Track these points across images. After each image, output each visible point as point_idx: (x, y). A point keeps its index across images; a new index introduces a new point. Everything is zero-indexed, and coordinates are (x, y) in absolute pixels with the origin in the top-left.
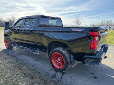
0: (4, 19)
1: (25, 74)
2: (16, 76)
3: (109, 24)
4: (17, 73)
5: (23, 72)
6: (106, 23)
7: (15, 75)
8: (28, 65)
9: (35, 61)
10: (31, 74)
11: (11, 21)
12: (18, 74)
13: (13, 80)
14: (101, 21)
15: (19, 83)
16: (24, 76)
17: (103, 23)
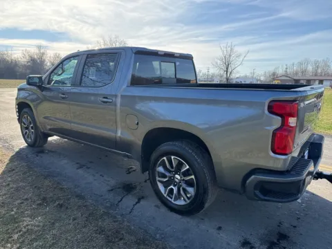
0: (16, 56)
1: (44, 199)
2: (22, 203)
3: (319, 71)
4: (26, 197)
5: (39, 195)
6: (310, 68)
7: (19, 201)
8: (56, 179)
9: (77, 169)
10: (59, 199)
11: (33, 60)
12: (27, 199)
13: (13, 211)
14: (296, 63)
15: (24, 219)
16: (40, 204)
17: (303, 67)
